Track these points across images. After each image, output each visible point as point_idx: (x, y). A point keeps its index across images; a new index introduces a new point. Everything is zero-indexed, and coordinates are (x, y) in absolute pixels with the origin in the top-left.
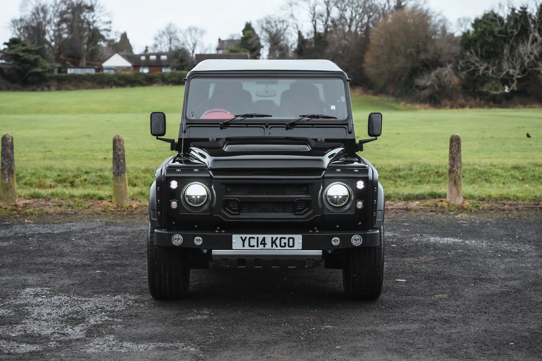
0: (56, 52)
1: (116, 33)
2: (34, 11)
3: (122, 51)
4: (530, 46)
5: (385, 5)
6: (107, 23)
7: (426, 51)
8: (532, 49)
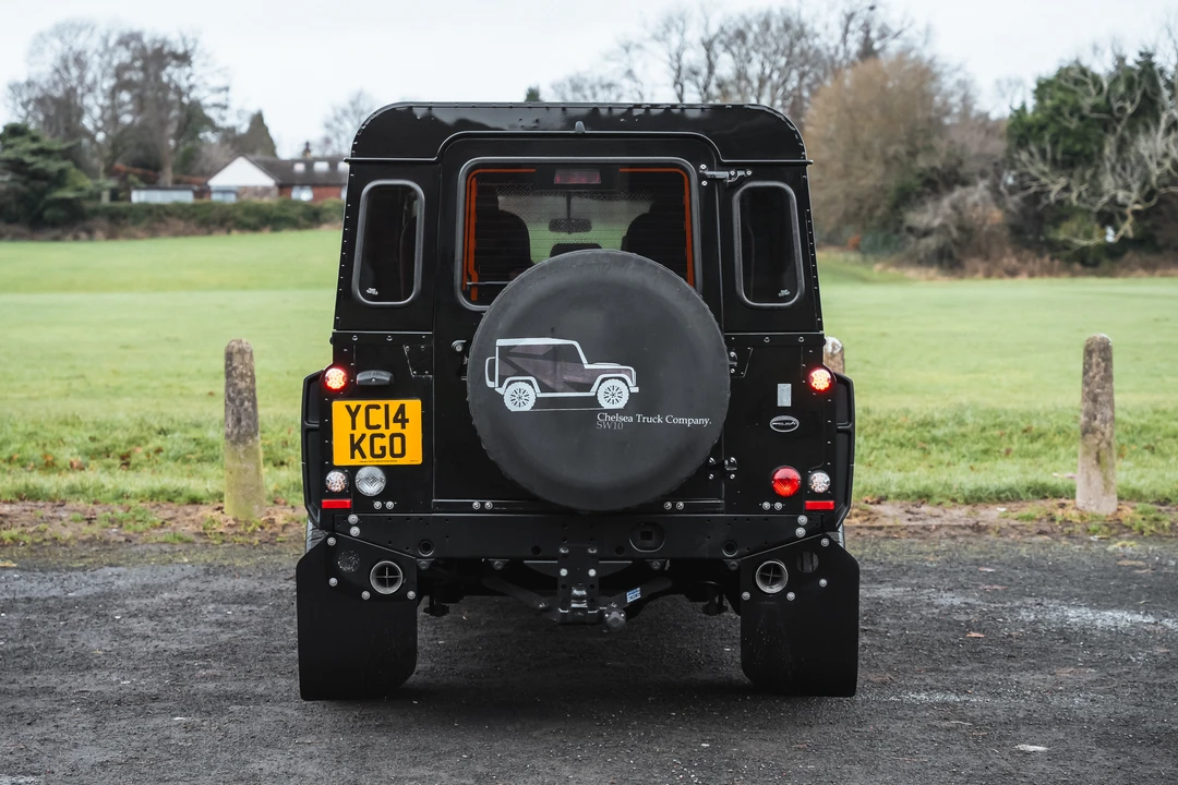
0: (107, 153)
1: (240, 113)
2: (58, 64)
3: (252, 151)
4: (1163, 138)
5: (837, 49)
6: (220, 90)
7: (930, 149)
8: (1167, 146)
